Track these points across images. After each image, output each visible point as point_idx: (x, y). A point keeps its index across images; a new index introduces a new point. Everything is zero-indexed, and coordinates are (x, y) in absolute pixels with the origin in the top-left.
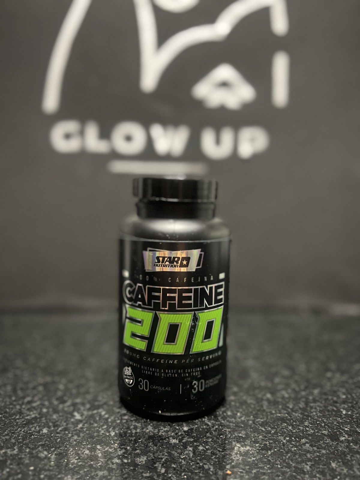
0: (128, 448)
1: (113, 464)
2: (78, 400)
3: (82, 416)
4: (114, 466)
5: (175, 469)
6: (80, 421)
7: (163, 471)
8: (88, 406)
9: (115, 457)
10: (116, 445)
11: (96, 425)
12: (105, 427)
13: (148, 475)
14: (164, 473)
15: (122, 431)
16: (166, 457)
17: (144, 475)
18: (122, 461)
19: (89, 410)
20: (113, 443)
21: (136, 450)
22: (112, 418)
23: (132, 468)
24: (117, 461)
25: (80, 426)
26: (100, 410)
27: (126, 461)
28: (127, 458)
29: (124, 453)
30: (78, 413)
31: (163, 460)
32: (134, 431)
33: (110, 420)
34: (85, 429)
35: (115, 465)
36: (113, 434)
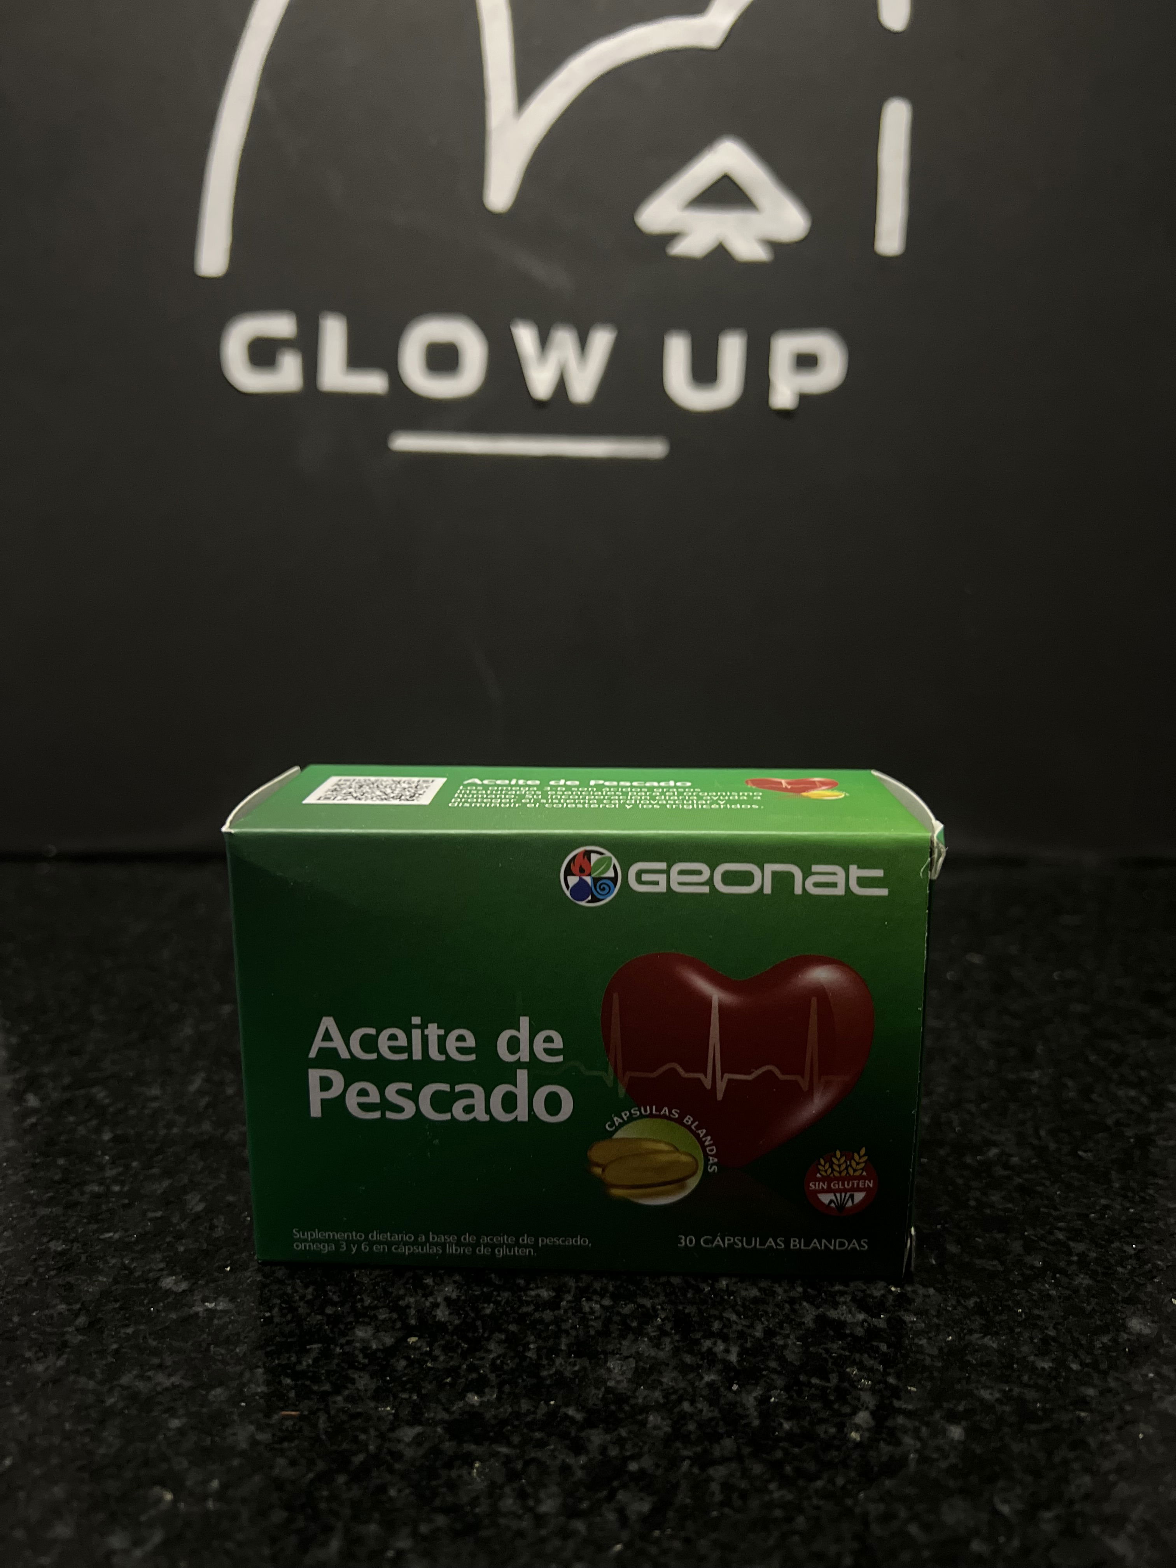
0: (135, 1164)
1: (82, 1193)
2: (46, 1070)
3: (42, 1100)
4: (85, 1199)
5: (229, 1205)
6: (34, 1111)
7: (200, 1207)
8: (67, 1080)
9: (93, 1182)
10: (107, 1158)
11: (71, 1119)
12: (94, 1122)
13: (159, 1214)
14: (201, 1211)
15: (132, 1132)
16: (221, 1182)
17: (151, 1215)
18: (108, 1188)
19: (66, 1088)
20: (99, 1153)
21: (152, 1167)
22: (120, 1105)
23: (126, 1201)
24: (96, 1189)
25: (33, 1120)
26: (94, 1090)
27: (116, 1188)
28: (122, 1184)
29: (120, 1174)
30: (36, 1094)
31: (211, 1188)
32: (163, 1132)
33: (111, 1109)
34: (39, 1128)
35: (87, 1196)
36: (107, 1136)
